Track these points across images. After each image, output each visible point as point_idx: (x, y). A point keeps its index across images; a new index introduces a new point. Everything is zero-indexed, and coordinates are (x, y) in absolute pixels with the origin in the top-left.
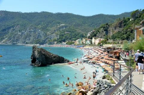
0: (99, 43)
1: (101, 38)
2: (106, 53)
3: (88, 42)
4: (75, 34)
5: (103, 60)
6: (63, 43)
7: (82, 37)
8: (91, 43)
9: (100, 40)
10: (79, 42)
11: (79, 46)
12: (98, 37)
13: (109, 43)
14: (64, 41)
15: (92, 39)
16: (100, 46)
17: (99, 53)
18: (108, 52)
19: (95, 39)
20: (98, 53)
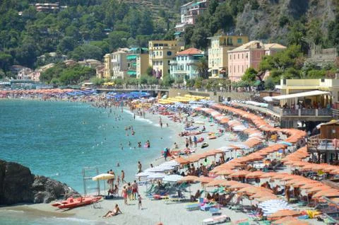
0: (252, 74)
1: (264, 37)
2: (296, 134)
3: (184, 66)
4: (100, 17)
5: (282, 178)
6: (23, 73)
7: (146, 32)
8: (204, 72)
9: (255, 54)
11: (122, 94)
12: (246, 34)
14: (30, 62)
15: (204, 44)
16: (261, 88)
17: (255, 136)
18: (310, 127)
19: (227, 44)
20: (243, 136)
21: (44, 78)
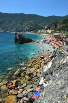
0: (51, 33)
1: (52, 29)
2: (55, 38)
3: (45, 32)
4: (38, 27)
5: (53, 42)
6: (32, 32)
7: (42, 28)
8: (47, 32)
9: (52, 31)
10: (40, 31)
11: (40, 34)
12: (51, 29)
13: (57, 33)
14: (32, 31)
15: (47, 30)
16: (52, 34)
17: (51, 38)
18: (56, 37)
19: (49, 30)
20: (50, 38)
21: (33, 32)
